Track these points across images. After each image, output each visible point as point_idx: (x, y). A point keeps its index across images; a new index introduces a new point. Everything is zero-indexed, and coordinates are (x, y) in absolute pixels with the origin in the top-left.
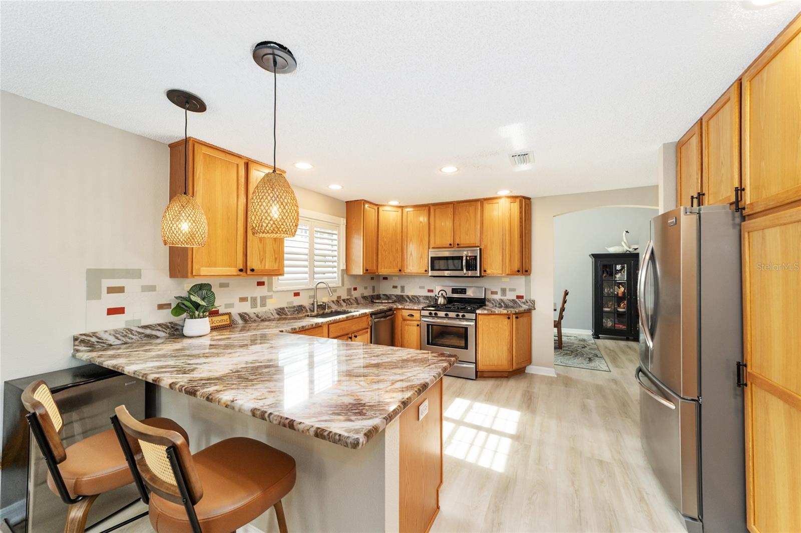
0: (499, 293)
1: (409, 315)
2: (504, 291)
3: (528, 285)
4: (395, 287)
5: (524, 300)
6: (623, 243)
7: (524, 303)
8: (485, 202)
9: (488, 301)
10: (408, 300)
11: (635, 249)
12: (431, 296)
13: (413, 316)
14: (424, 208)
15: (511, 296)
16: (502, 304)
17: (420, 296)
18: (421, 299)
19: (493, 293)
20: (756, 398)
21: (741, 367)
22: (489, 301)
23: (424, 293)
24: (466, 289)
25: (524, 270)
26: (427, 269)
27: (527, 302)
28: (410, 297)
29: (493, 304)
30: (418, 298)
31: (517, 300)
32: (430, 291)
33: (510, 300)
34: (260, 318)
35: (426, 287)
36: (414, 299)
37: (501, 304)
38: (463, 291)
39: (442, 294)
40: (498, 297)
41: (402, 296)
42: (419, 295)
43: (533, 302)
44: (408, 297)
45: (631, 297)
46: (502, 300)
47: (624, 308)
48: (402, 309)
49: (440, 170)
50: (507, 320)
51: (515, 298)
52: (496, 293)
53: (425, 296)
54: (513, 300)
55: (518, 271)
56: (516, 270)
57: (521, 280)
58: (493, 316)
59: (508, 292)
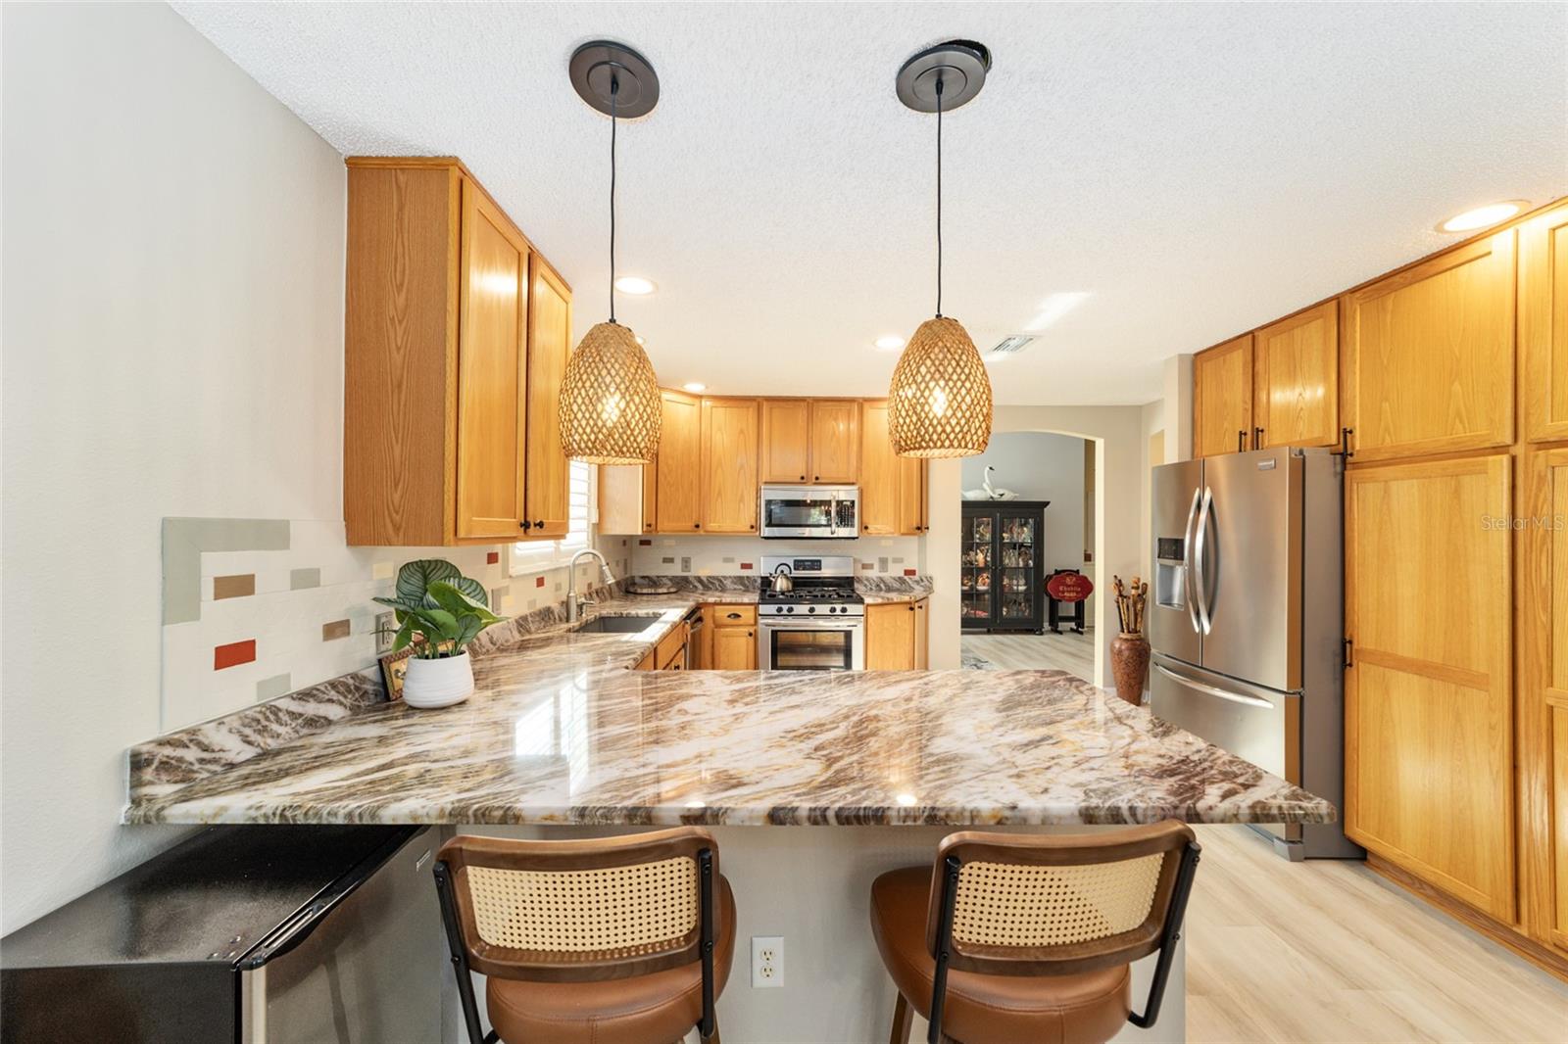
0: (876, 566)
1: (729, 616)
2: (883, 562)
3: (923, 551)
4: (669, 560)
5: (916, 578)
6: (985, 486)
7: (917, 582)
8: (866, 406)
9: (858, 582)
10: (700, 587)
11: (1002, 495)
12: (748, 577)
13: (739, 616)
14: (748, 403)
15: (895, 571)
16: (882, 585)
17: (724, 577)
18: (727, 583)
19: (864, 567)
20: (1368, 672)
22: (859, 580)
23: (734, 570)
24: (820, 561)
25: (921, 528)
26: (754, 524)
27: (922, 580)
28: (705, 580)
29: (866, 586)
30: (721, 581)
31: (906, 577)
32: (745, 566)
33: (894, 579)
34: (495, 645)
35: (736, 560)
36: (712, 583)
37: (882, 586)
38: (816, 565)
39: (782, 572)
40: (874, 574)
41: (686, 579)
42: (725, 574)
43: (930, 579)
44: (699, 580)
45: (996, 568)
46: (881, 579)
47: (984, 585)
48: (715, 604)
49: (874, 343)
50: (909, 612)
51: (902, 574)
52: (870, 566)
53: (735, 577)
54: (899, 578)
55: (919, 528)
56: (915, 525)
57: (913, 541)
58: (889, 608)
59: (890, 565)
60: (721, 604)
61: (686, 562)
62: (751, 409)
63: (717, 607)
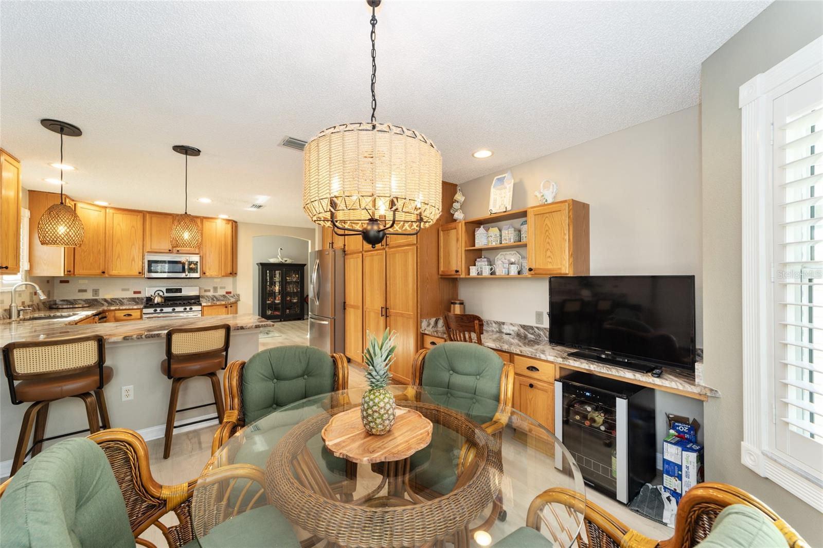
0: (212, 291)
1: (125, 316)
2: (215, 289)
3: (234, 284)
4: (83, 291)
5: (232, 295)
6: (278, 257)
7: (232, 297)
8: (204, 220)
10: (105, 304)
11: (286, 261)
12: (138, 298)
13: (130, 315)
14: (138, 214)
15: (221, 292)
16: (215, 299)
17: (123, 299)
18: (125, 301)
19: (206, 291)
20: (348, 310)
21: (345, 303)
22: (203, 297)
23: (130, 294)
24: (181, 289)
25: (233, 273)
26: (141, 271)
27: (234, 296)
28: (109, 300)
29: (206, 299)
30: (120, 300)
31: (227, 295)
32: (135, 293)
33: (221, 296)
35: (130, 290)
36: (114, 301)
37: (213, 298)
38: (180, 290)
39: (158, 294)
40: (211, 294)
41: (96, 300)
42: (122, 297)
43: (238, 296)
44: (105, 300)
45: (283, 293)
46: (214, 296)
47: (279, 300)
48: (116, 310)
50: (225, 308)
51: (225, 294)
52: (209, 291)
53: (130, 298)
54: (224, 295)
55: (231, 274)
56: (229, 272)
57: (230, 280)
58: (215, 307)
59: (219, 290)
60: (119, 310)
61: (96, 292)
62: (139, 216)
63: (116, 312)
